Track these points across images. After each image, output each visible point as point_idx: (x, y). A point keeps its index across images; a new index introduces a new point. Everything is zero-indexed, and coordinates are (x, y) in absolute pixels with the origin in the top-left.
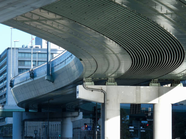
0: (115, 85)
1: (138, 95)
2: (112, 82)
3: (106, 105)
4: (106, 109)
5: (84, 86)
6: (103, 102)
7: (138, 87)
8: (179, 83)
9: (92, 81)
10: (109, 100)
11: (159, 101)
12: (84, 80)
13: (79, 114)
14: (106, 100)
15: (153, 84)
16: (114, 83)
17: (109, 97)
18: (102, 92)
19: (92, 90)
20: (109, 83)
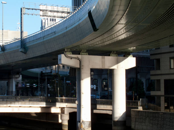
0: (87, 55)
1: (103, 63)
2: (84, 53)
3: (81, 69)
4: (81, 72)
5: (66, 55)
6: (79, 67)
7: (103, 56)
8: (130, 55)
9: (70, 52)
10: (83, 66)
11: (117, 67)
12: (66, 50)
13: (19, 76)
14: (81, 66)
15: (113, 55)
16: (86, 54)
17: (83, 64)
18: (78, 60)
19: (71, 58)
20: (83, 54)
